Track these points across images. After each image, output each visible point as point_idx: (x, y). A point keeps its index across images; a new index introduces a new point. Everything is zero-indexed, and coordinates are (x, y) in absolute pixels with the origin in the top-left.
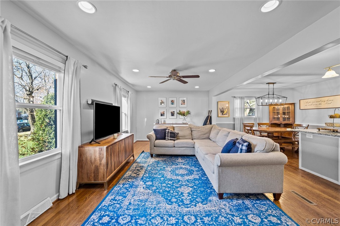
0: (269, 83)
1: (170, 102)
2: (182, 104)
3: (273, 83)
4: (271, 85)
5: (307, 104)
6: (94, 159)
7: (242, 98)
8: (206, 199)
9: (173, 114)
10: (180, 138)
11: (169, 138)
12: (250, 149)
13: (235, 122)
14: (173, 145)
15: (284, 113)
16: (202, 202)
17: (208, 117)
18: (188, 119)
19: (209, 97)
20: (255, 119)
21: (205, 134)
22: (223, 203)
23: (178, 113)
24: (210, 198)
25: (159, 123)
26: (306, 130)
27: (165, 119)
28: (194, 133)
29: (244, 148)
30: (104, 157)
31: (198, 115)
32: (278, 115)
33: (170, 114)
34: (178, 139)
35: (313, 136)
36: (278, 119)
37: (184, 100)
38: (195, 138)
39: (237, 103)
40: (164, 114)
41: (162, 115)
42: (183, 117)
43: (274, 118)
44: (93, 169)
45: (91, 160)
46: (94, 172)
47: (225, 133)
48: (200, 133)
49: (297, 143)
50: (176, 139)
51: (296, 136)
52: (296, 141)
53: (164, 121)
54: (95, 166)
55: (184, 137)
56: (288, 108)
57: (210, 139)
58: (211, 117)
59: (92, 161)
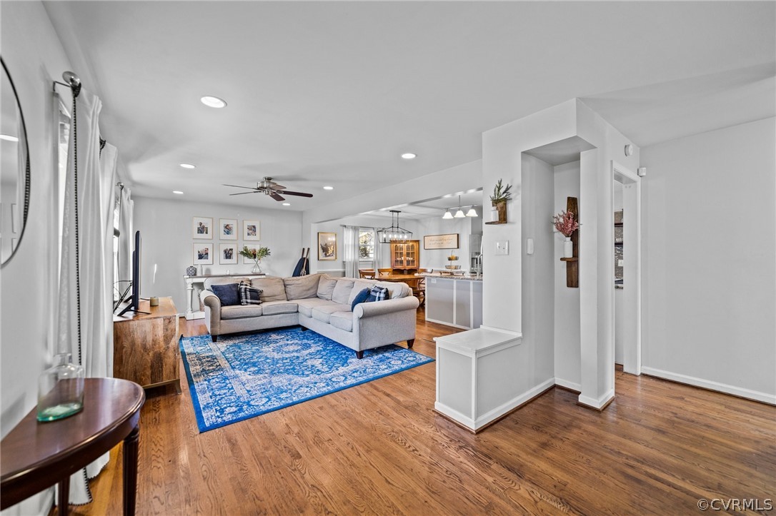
0: (393, 211)
1: (222, 229)
2: (248, 234)
3: (398, 212)
4: (395, 214)
5: (431, 243)
6: (151, 341)
7: (356, 229)
8: (346, 362)
9: (228, 255)
10: (266, 299)
11: (249, 301)
12: (387, 296)
13: (344, 268)
14: (260, 313)
15: (408, 254)
16: (343, 366)
17: (302, 260)
18: (263, 264)
19: (302, 223)
20: (373, 263)
21: (309, 290)
22: (364, 361)
23: (242, 253)
24: (348, 361)
25: (195, 275)
26: (431, 275)
27: (209, 266)
28: (289, 289)
29: (382, 295)
30: (175, 334)
31: (281, 257)
32: (400, 257)
33: (223, 255)
34: (264, 301)
35: (437, 280)
36: (401, 262)
37: (254, 227)
38: (292, 297)
39: (349, 236)
40: (207, 254)
41: (201, 257)
42: (252, 261)
43: (397, 261)
44: (150, 361)
45: (145, 345)
46: (152, 367)
47: (347, 284)
48: (301, 289)
49: (422, 293)
50: (260, 302)
51: (421, 285)
52: (422, 291)
53: (208, 270)
54: (155, 353)
55: (273, 297)
56: (413, 246)
57: (317, 297)
58: (308, 261)
59: (148, 346)
